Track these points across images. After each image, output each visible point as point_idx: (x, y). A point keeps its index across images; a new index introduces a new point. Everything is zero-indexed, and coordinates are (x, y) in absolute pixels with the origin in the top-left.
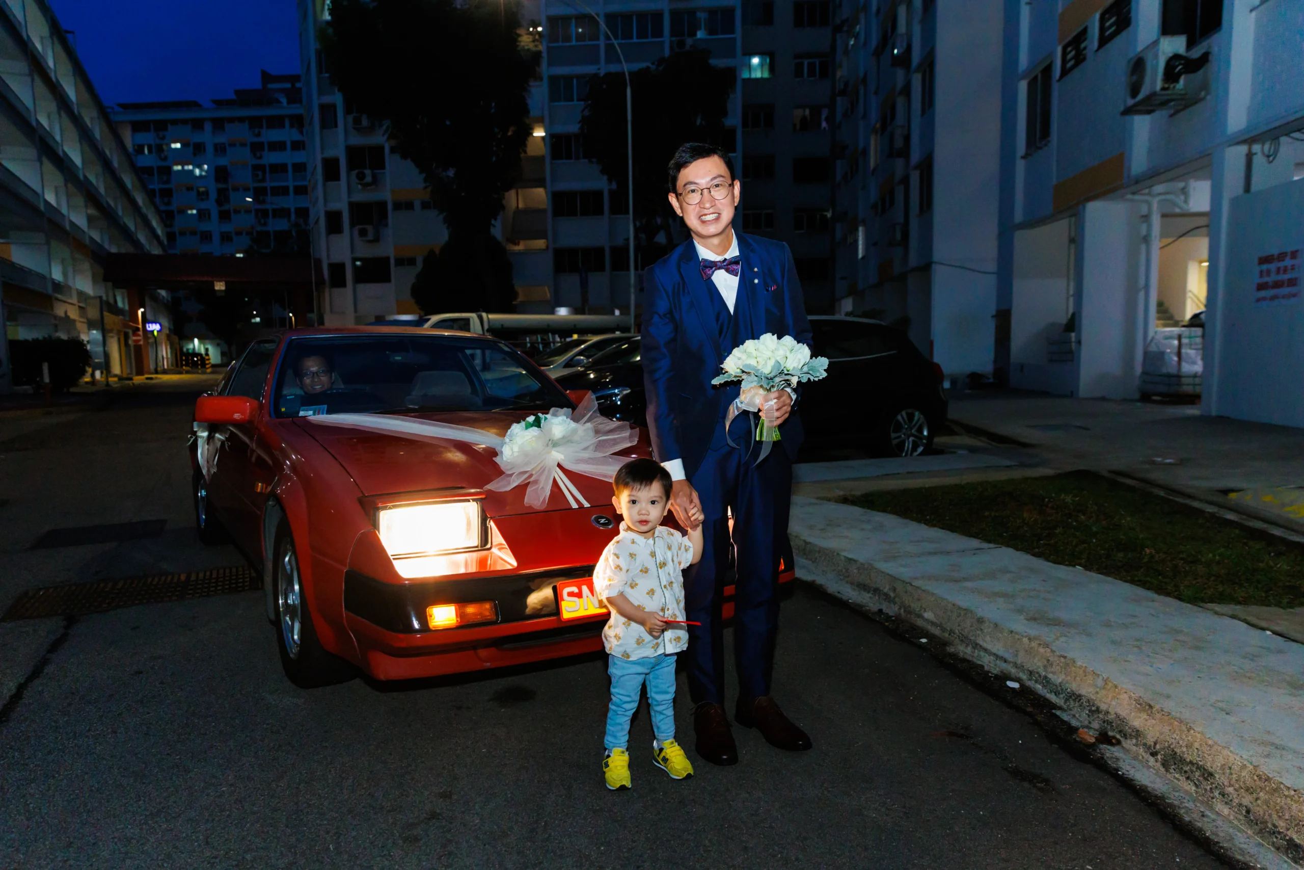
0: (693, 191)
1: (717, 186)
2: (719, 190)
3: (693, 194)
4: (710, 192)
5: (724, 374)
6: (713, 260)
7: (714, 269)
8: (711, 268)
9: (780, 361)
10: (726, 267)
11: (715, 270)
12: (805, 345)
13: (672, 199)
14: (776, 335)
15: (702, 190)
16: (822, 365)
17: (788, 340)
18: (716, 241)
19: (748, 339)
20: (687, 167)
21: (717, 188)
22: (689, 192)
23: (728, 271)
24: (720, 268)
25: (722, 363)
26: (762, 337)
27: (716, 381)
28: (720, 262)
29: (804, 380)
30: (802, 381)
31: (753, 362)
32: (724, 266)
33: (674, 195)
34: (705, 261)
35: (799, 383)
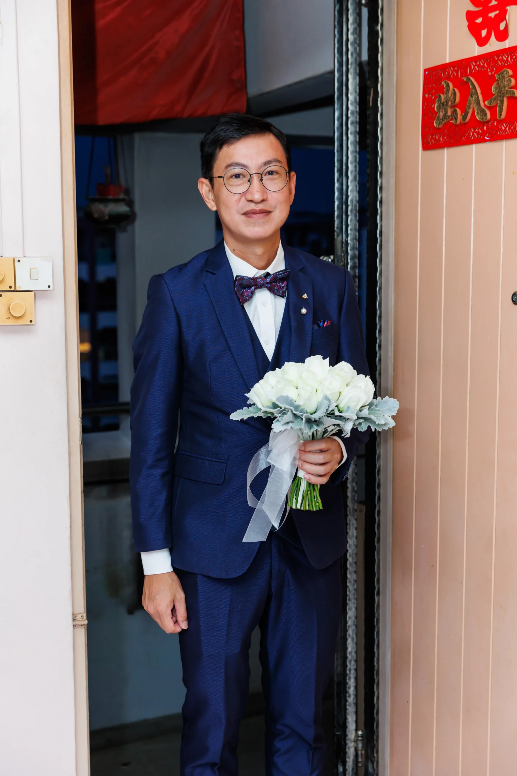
0: (237, 176)
1: (271, 173)
2: (275, 179)
3: (237, 180)
4: (261, 180)
5: (250, 405)
6: (251, 276)
7: (253, 288)
8: (250, 287)
9: (330, 397)
10: (269, 285)
11: (255, 289)
12: (368, 377)
13: (204, 187)
14: (328, 359)
15: (251, 175)
16: (389, 410)
17: (345, 367)
18: (259, 250)
19: (289, 361)
20: (232, 144)
21: (270, 176)
22: (232, 177)
23: (271, 290)
24: (261, 287)
25: (249, 391)
26: (308, 360)
27: (236, 416)
28: (260, 277)
29: (363, 428)
30: (360, 429)
31: (292, 394)
32: (267, 283)
33: (206, 181)
34: (242, 278)
35: (354, 431)
